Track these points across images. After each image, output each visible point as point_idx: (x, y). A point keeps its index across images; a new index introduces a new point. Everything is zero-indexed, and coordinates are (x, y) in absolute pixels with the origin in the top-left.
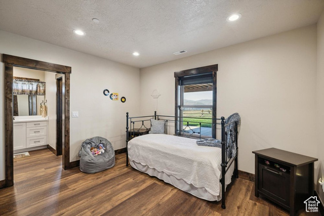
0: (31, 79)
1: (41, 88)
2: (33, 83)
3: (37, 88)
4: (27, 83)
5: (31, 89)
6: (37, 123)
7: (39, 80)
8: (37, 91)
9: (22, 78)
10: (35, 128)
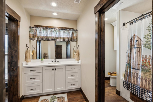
0: (69, 28)
1: (75, 35)
2: (70, 31)
3: (72, 35)
4: (66, 31)
5: (68, 37)
6: (72, 67)
7: (73, 28)
8: (72, 38)
9: (63, 28)
10: (71, 72)
